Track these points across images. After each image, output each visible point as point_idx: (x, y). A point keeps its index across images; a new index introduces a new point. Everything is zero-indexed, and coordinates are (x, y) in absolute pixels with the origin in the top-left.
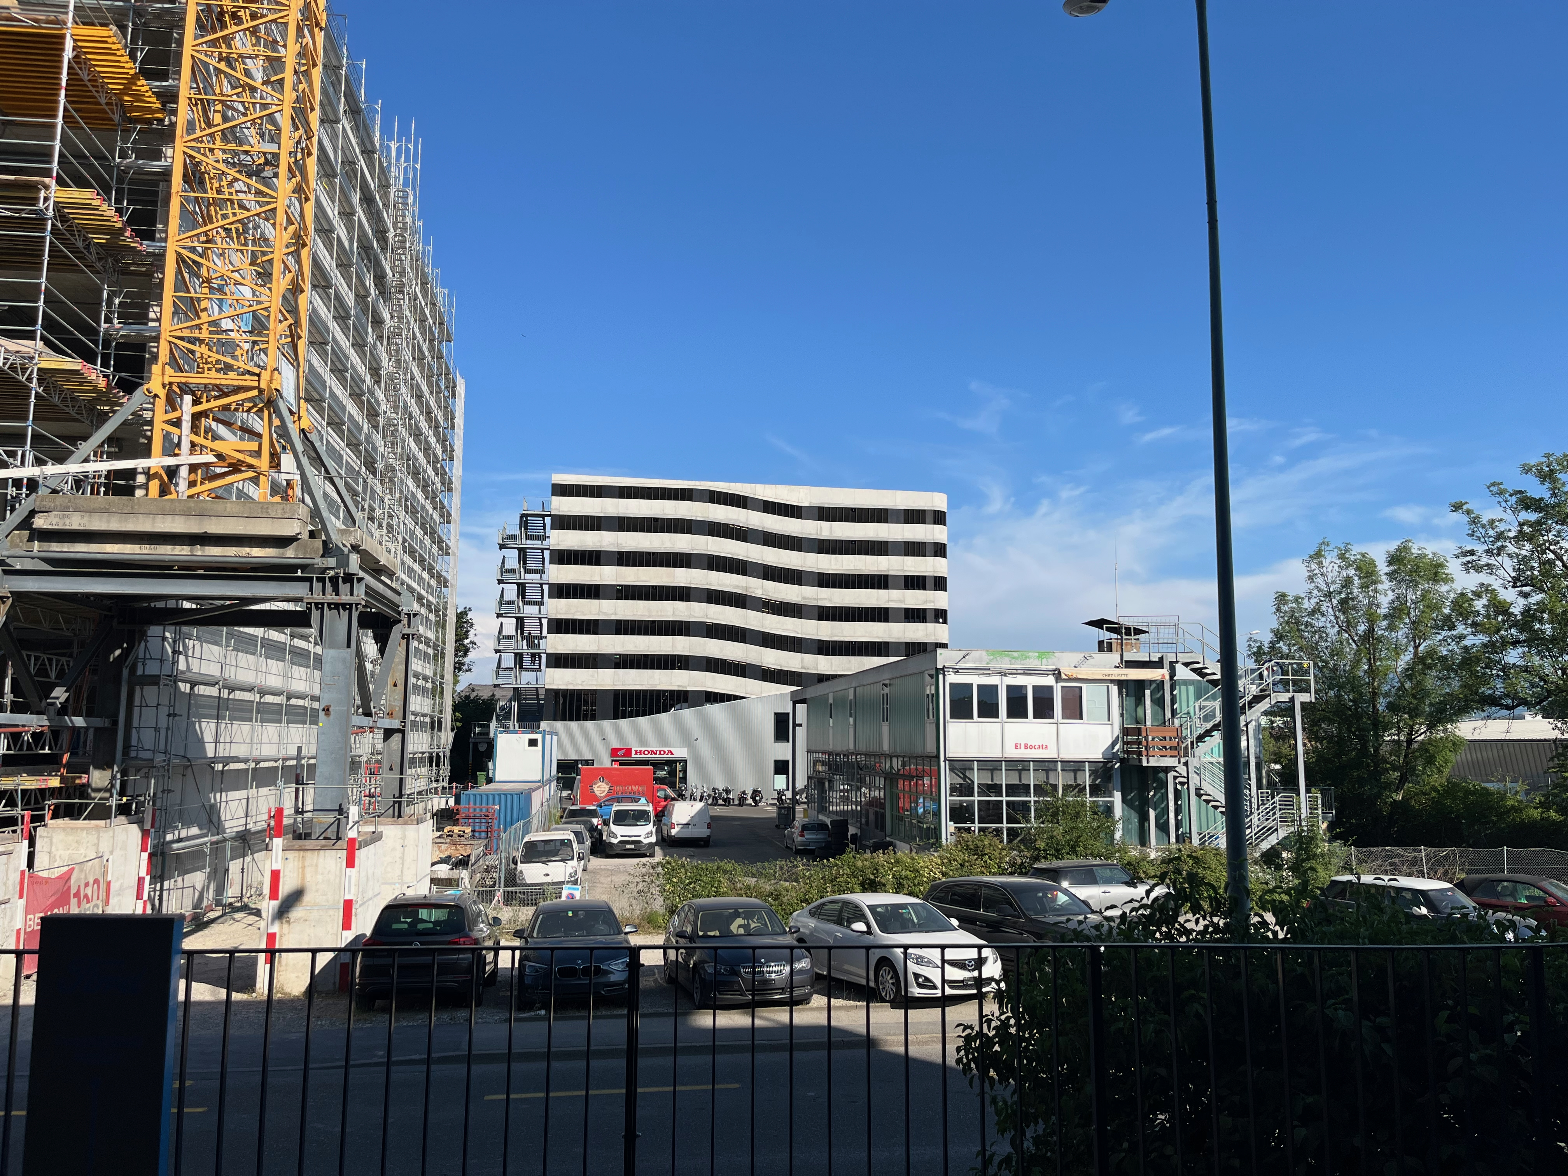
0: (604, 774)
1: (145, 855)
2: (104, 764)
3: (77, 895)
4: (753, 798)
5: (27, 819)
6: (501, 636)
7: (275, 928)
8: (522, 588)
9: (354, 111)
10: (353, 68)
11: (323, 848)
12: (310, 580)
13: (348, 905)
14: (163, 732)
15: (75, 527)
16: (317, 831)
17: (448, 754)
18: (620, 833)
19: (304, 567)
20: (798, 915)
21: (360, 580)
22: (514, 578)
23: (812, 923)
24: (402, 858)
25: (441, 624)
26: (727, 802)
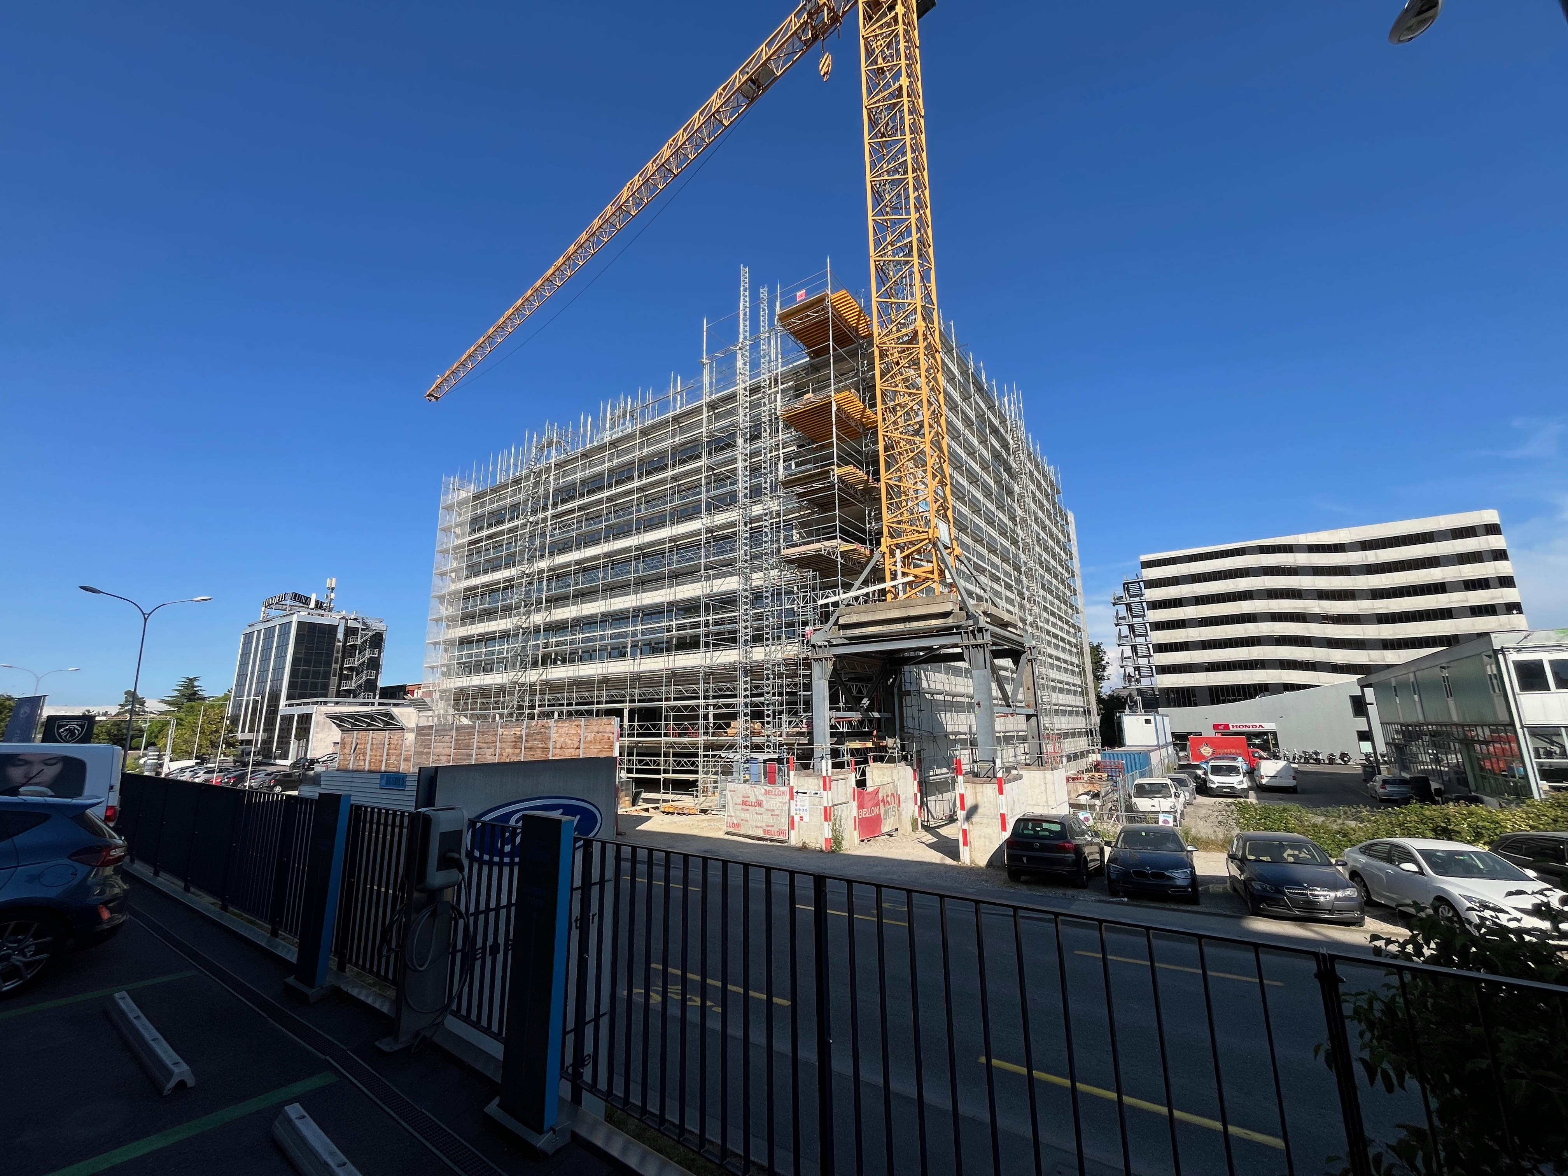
0: (1209, 742)
1: (916, 782)
2: (892, 736)
3: (883, 801)
4: (1342, 759)
5: (853, 762)
6: (1123, 658)
7: (965, 826)
8: (1132, 628)
9: (980, 389)
10: (977, 368)
11: (985, 782)
12: (960, 633)
13: (1003, 817)
14: (917, 719)
15: (855, 621)
16: (983, 773)
17: (1098, 729)
18: (1216, 781)
19: (958, 627)
20: (1349, 851)
21: (987, 630)
22: (1126, 621)
23: (1363, 859)
24: (1046, 790)
25: (1080, 654)
26: (1318, 762)
